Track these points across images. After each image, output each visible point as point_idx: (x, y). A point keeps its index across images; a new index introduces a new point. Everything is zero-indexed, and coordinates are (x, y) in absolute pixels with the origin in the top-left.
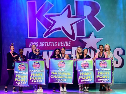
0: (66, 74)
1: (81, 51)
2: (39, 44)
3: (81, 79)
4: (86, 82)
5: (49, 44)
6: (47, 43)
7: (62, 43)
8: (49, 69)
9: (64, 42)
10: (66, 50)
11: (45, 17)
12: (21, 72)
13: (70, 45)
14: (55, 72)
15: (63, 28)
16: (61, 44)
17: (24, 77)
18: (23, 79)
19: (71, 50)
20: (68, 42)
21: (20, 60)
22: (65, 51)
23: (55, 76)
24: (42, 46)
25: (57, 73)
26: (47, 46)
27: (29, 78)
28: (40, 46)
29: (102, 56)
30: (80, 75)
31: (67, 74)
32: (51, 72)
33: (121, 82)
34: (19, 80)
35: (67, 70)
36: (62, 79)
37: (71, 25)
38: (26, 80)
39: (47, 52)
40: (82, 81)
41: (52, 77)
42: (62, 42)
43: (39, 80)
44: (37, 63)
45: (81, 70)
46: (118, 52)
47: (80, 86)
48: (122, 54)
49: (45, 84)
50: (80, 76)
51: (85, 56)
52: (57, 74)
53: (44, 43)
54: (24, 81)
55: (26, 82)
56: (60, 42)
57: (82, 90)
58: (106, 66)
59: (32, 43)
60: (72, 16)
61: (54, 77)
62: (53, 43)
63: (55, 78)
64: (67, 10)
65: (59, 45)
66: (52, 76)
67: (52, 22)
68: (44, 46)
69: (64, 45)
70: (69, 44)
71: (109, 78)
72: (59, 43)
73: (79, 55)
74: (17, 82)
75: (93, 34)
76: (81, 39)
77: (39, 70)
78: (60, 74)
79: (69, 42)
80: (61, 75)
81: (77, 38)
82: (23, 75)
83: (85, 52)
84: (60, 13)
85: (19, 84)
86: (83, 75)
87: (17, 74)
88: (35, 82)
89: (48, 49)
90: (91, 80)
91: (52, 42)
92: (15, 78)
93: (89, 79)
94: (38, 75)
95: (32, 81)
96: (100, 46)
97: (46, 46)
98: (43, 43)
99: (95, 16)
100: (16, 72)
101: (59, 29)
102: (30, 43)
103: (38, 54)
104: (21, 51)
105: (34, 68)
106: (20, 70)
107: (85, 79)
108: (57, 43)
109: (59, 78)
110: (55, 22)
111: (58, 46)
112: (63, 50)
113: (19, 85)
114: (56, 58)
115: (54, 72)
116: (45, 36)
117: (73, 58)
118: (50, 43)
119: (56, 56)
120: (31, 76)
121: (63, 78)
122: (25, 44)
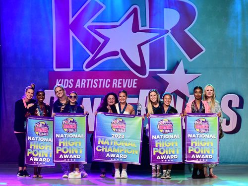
0: (126, 144)
1: (156, 99)
2: (74, 83)
3: (157, 154)
4: (167, 161)
5: (94, 84)
6: (90, 82)
7: (121, 81)
8: (93, 133)
9: (124, 80)
10: (128, 95)
11: (88, 30)
12: (40, 139)
13: (136, 87)
14: (104, 141)
15: (123, 52)
16: (117, 84)
17: (46, 149)
18: (43, 152)
19: (138, 97)
20: (132, 80)
21: (38, 113)
22: (126, 98)
23: (105, 147)
24: (82, 87)
25: (109, 141)
26: (91, 87)
27: (54, 150)
28: (76, 87)
29: (199, 109)
30: (155, 147)
31: (129, 144)
32: (97, 140)
33: (235, 161)
34: (35, 153)
35: (129, 137)
36: (118, 155)
37: (139, 46)
38: (49, 155)
39: (90, 98)
40: (158, 157)
41: (100, 150)
42: (119, 80)
43: (75, 153)
44: (72, 120)
45: (158, 136)
46: (230, 103)
47: (154, 168)
48: (238, 106)
49: (86, 163)
50: (154, 149)
51: (166, 109)
52: (110, 143)
53: (85, 80)
54: (46, 156)
55: (50, 158)
56: (116, 80)
57: (158, 176)
58: (207, 130)
59: (60, 80)
60: (141, 28)
61: (103, 151)
62: (102, 82)
63: (106, 151)
64: (132, 17)
65: (115, 85)
66: (99, 148)
67: (101, 41)
68: (84, 87)
69: (124, 86)
70: (135, 83)
71: (213, 153)
72: (114, 81)
73: (153, 107)
74: (31, 158)
75: (181, 65)
76: (158, 74)
77: (75, 135)
78: (116, 143)
79: (135, 80)
80: (117, 147)
81: (149, 72)
82: (43, 143)
83: (165, 100)
84: (117, 22)
85: (36, 161)
86: (160, 146)
87: (31, 143)
88: (66, 159)
89: (92, 93)
90: (176, 157)
91: (101, 80)
92: (29, 150)
93: (172, 154)
94: (73, 144)
95: (61, 156)
96: (196, 88)
97: (88, 87)
98: (82, 82)
99: (186, 31)
100: (29, 138)
101: (115, 53)
102: (57, 80)
103: (73, 102)
104: (40, 95)
105: (66, 130)
106: (37, 133)
107: (164, 155)
108: (109, 81)
109: (112, 153)
110: (107, 40)
111: (113, 87)
112: (124, 96)
113: (36, 163)
114: (109, 112)
115: (103, 139)
116: (87, 67)
117: (140, 111)
118: (97, 81)
119: (108, 107)
120: (58, 146)
121: (121, 152)
122: (46, 82)
